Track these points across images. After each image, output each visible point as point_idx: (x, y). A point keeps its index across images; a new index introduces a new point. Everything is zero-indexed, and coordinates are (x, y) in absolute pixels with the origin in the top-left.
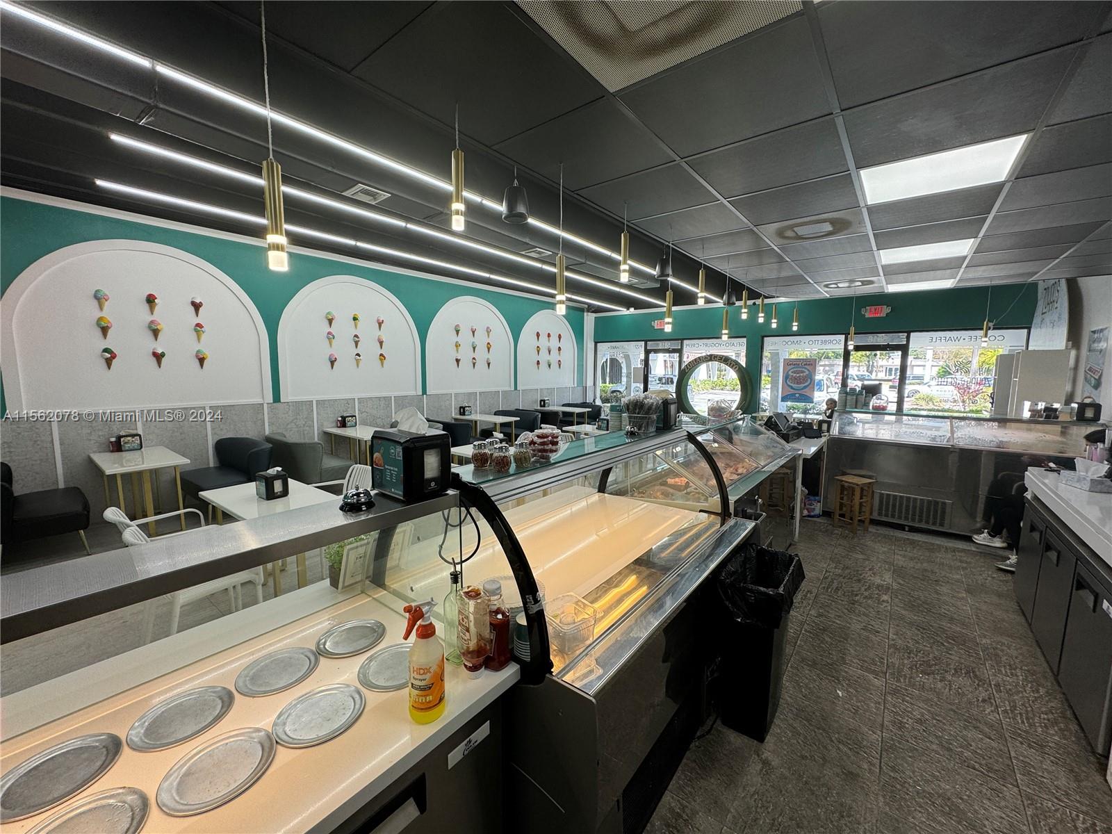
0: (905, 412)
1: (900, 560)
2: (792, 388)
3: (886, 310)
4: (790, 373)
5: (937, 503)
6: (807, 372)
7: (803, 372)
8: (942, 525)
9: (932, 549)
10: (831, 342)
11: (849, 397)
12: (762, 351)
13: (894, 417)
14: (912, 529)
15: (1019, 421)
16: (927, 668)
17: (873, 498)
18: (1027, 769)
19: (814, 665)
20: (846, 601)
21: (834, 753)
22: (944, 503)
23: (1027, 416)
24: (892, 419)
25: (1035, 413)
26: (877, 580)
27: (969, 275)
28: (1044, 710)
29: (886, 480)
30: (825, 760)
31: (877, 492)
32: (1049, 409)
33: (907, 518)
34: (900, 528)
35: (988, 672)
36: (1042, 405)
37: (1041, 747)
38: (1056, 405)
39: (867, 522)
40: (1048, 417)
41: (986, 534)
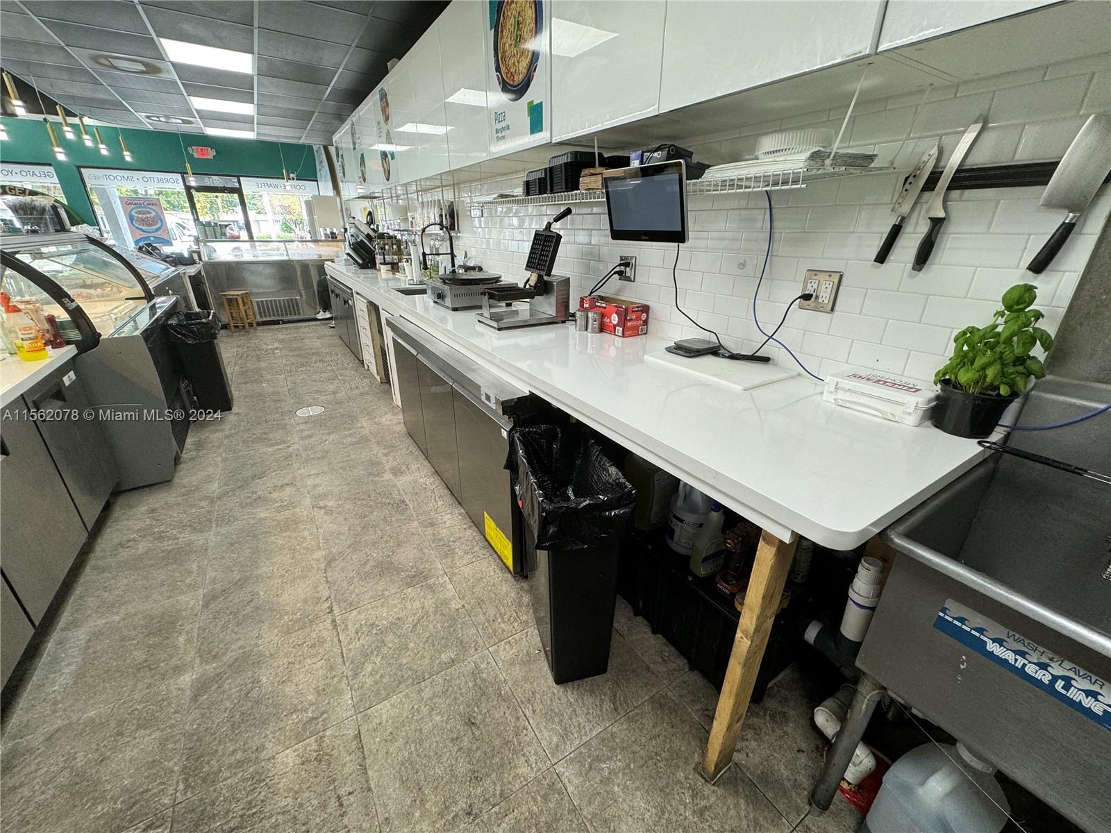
0: (255, 239)
1: (281, 337)
2: (142, 230)
3: (211, 154)
4: (133, 213)
5: (292, 300)
6: (154, 213)
7: (149, 213)
8: (299, 314)
9: (298, 328)
10: (168, 181)
11: (207, 228)
12: (85, 186)
13: (248, 243)
14: (284, 322)
15: (321, 241)
16: (303, 365)
17: (252, 305)
18: (341, 375)
19: (246, 383)
20: (255, 359)
21: (268, 399)
22: (296, 299)
23: (323, 238)
24: (247, 245)
25: (326, 235)
26: (270, 347)
27: (263, 131)
28: (348, 360)
29: (256, 291)
30: (265, 403)
31: (254, 300)
32: (332, 233)
33: (278, 315)
34: (277, 323)
35: (328, 358)
36: (328, 232)
37: (346, 369)
38: (335, 231)
39: (255, 325)
40: (332, 238)
41: (322, 312)
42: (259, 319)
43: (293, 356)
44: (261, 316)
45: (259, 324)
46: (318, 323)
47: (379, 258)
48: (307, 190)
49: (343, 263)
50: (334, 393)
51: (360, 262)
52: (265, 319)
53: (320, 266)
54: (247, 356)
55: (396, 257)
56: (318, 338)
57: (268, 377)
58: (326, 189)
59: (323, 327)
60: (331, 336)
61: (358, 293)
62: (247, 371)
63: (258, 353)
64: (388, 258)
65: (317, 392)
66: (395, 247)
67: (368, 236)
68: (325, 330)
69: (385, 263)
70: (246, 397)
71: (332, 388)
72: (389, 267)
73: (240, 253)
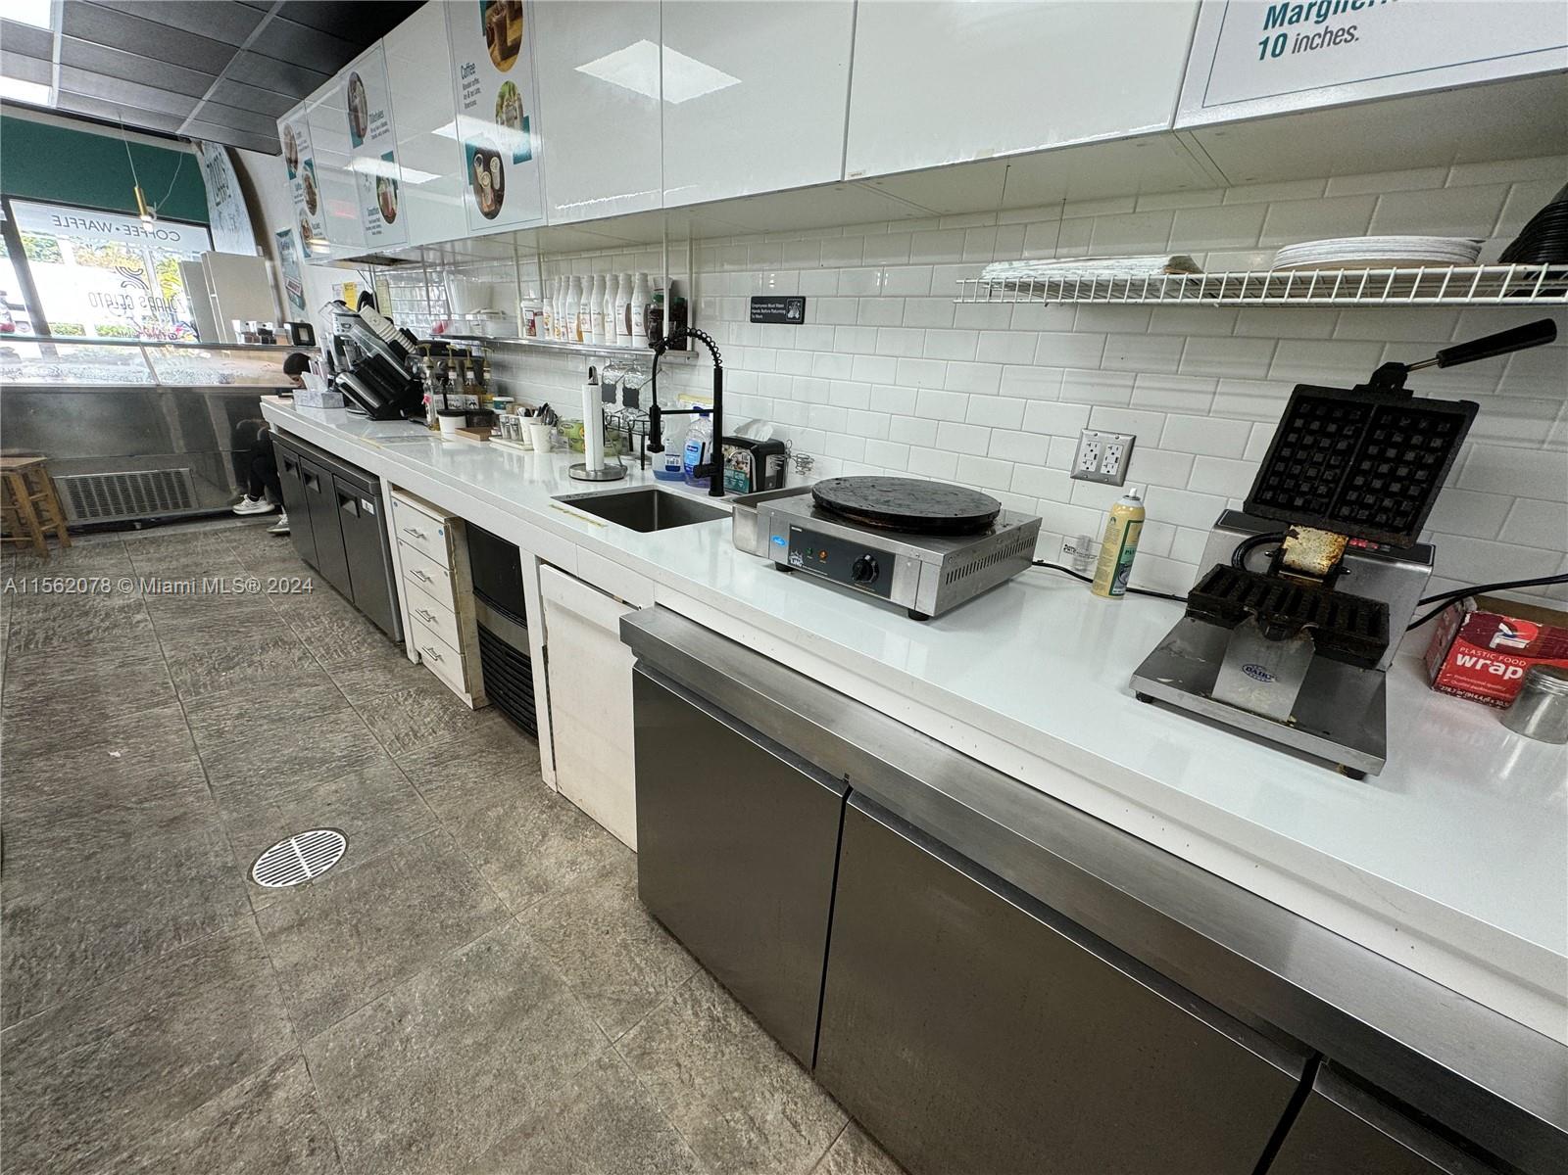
0: (54, 335)
1: (144, 566)
5: (168, 475)
8: (187, 505)
9: (185, 540)
13: (36, 344)
14: (147, 525)
15: (235, 347)
16: (229, 663)
17: (55, 489)
18: (353, 689)
19: (50, 749)
20: (71, 647)
21: (137, 819)
22: (178, 473)
23: (241, 341)
24: (33, 350)
25: (249, 336)
26: (118, 602)
27: (76, 89)
28: (352, 637)
29: (68, 456)
30: (127, 835)
31: (60, 478)
32: (263, 332)
33: (131, 510)
34: (128, 526)
35: (295, 633)
36: (253, 327)
37: (359, 666)
38: (269, 327)
39: (63, 534)
40: (265, 341)
41: (247, 501)
42: (74, 519)
43: (191, 629)
44: (81, 514)
45: (74, 532)
46: (238, 523)
47: (432, 400)
48: (185, 243)
49: (320, 402)
50: (355, 761)
51: (375, 404)
52: (92, 521)
53: (243, 404)
54: (48, 639)
55: (474, 398)
56: (249, 568)
57: (128, 717)
58: (237, 241)
59: (253, 535)
60: (284, 560)
61: (396, 488)
62: (48, 699)
63: (83, 624)
64: (455, 400)
65: (299, 764)
66: (470, 375)
67: (394, 346)
68: (262, 546)
69: (447, 412)
70: (53, 818)
71: (339, 742)
72: (461, 421)
73: (15, 367)
